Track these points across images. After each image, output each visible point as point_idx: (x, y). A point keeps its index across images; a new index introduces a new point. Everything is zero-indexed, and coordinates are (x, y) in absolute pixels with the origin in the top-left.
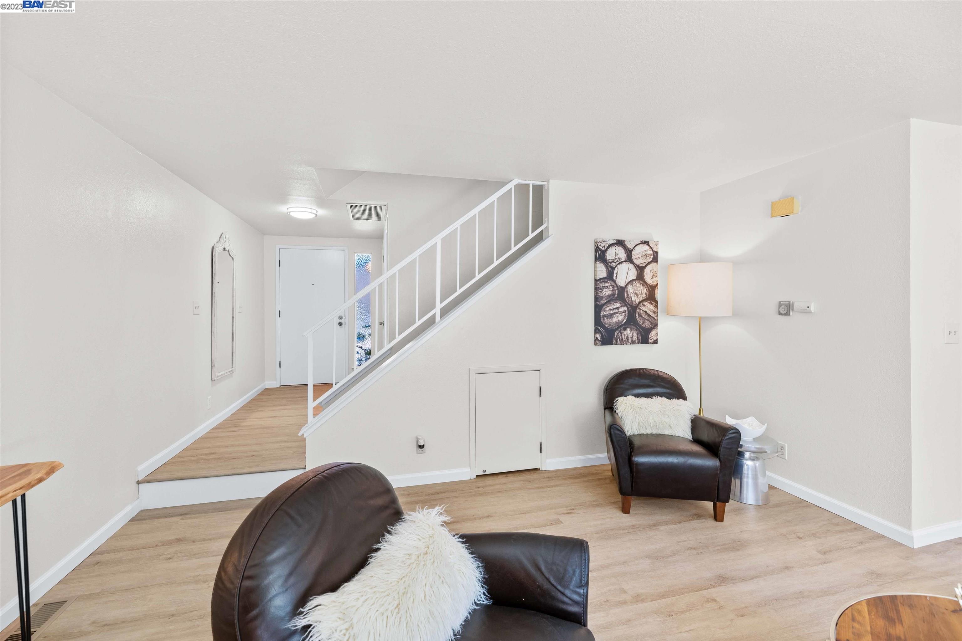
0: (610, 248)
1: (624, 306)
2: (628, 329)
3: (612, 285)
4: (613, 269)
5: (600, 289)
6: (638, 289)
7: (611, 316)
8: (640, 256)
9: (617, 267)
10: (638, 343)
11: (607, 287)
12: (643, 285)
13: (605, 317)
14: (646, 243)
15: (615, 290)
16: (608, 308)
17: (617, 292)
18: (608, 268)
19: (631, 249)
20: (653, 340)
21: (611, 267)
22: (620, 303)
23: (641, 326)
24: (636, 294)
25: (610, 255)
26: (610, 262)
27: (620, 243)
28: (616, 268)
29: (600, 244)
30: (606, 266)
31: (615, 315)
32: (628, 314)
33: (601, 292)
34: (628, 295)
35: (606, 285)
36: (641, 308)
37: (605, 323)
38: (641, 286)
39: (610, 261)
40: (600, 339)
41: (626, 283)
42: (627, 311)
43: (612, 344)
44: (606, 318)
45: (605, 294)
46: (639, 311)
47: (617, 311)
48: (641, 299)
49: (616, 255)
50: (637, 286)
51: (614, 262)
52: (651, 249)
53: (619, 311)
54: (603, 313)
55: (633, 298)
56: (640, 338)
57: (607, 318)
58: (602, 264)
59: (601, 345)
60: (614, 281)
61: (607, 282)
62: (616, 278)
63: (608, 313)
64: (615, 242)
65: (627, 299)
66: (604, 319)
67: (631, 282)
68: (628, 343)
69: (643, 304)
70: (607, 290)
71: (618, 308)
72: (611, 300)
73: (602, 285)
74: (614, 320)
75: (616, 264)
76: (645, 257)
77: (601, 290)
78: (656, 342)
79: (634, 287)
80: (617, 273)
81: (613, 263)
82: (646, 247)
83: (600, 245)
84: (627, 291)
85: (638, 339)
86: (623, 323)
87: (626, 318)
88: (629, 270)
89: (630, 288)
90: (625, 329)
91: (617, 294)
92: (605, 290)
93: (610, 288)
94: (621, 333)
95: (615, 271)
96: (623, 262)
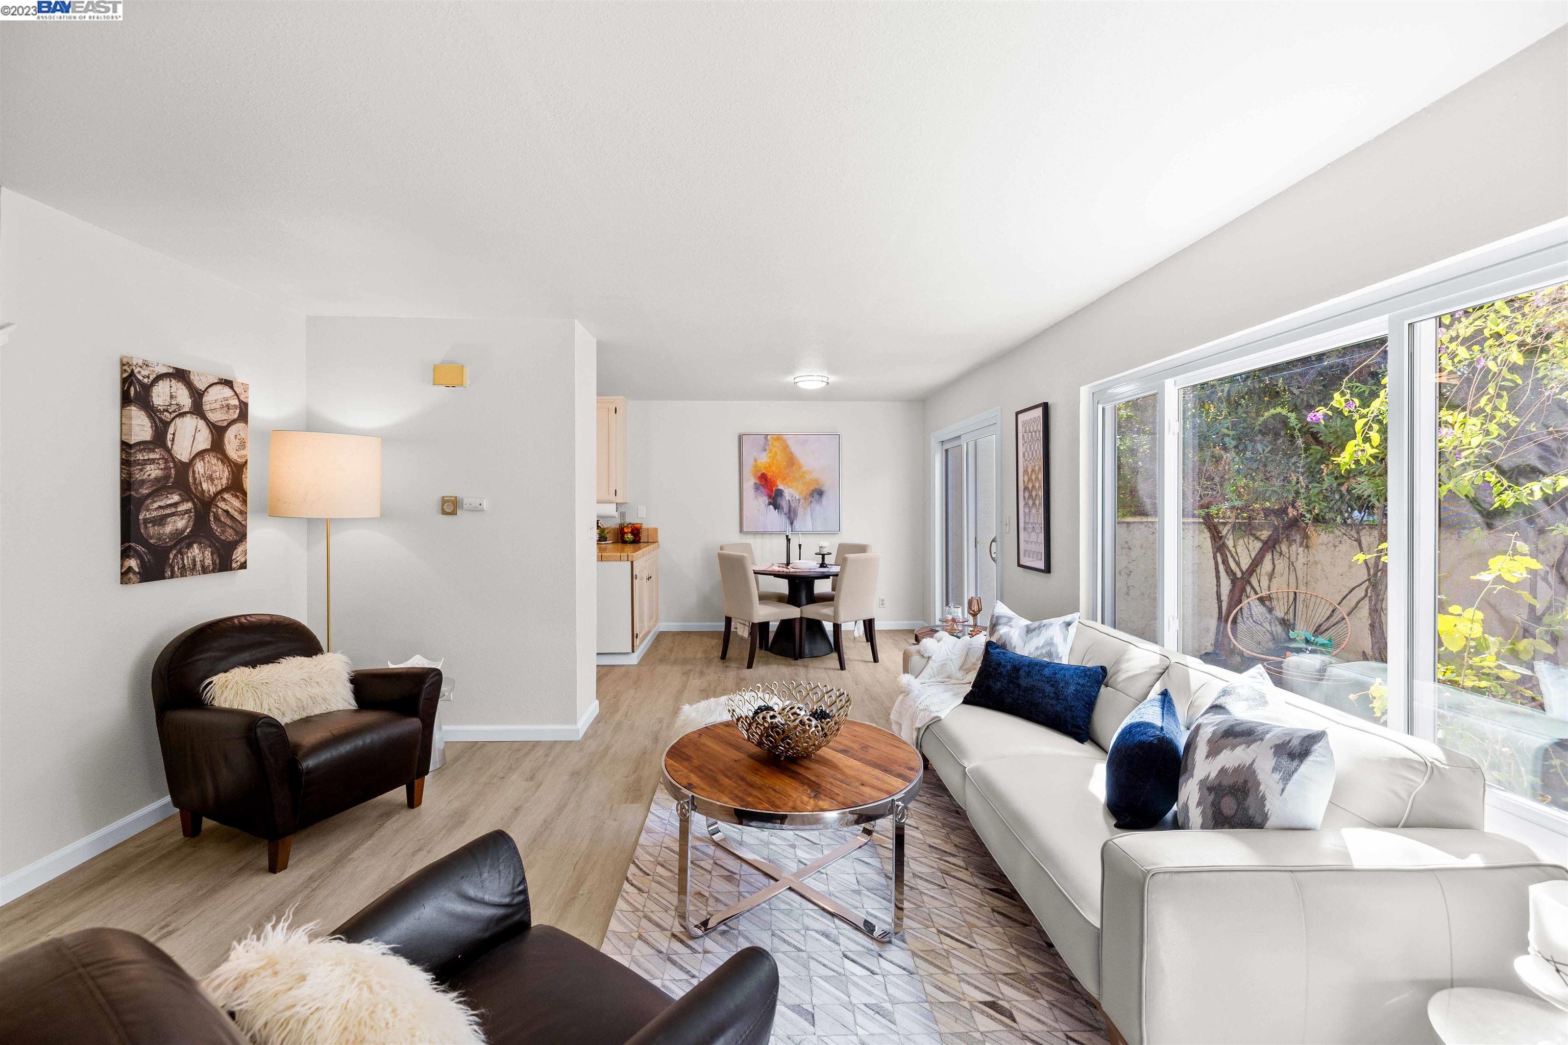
0: (161, 382)
1: (187, 501)
2: (195, 546)
3: (163, 458)
4: (167, 424)
5: (139, 464)
6: (214, 468)
7: (161, 521)
8: (217, 406)
9: (174, 422)
10: (213, 571)
11: (152, 461)
12: (222, 462)
13: (149, 523)
14: (228, 383)
15: (170, 468)
16: (155, 505)
17: (173, 471)
18: (155, 422)
19: (201, 390)
20: (239, 563)
21: (161, 420)
22: (179, 495)
23: (218, 539)
24: (211, 478)
25: (160, 395)
26: (159, 411)
27: (181, 375)
28: (173, 424)
29: (139, 369)
30: (151, 417)
31: (169, 519)
32: (195, 516)
33: (141, 470)
34: (195, 479)
35: (152, 456)
36: (218, 503)
37: (148, 535)
38: (220, 463)
39: (159, 407)
40: (137, 570)
41: (192, 455)
42: (193, 510)
43: (164, 578)
44: (150, 525)
45: (149, 475)
46: (215, 510)
47: (173, 510)
48: (219, 488)
49: (171, 397)
50: (213, 462)
51: (167, 411)
52: (236, 397)
53: (179, 510)
54: (145, 515)
55: (205, 486)
56: (218, 561)
57: (153, 526)
58: (143, 413)
59: (140, 582)
60: (169, 451)
61: (153, 451)
62: (172, 445)
63: (155, 514)
64: (171, 371)
65: (193, 487)
66: (146, 528)
67: (201, 454)
68: (194, 573)
69: (222, 497)
70: (152, 466)
71: (175, 505)
72: (161, 487)
73: (143, 456)
74: (168, 529)
75: (172, 416)
76: (226, 409)
77: (140, 467)
78: (243, 566)
79: (207, 465)
80: (174, 434)
81: (165, 413)
82: (227, 392)
83: (139, 372)
84: (194, 472)
85: (213, 564)
86: (186, 534)
87: (191, 523)
88: (198, 430)
89: (199, 467)
90: (190, 546)
91: (173, 476)
92: (148, 467)
93: (159, 464)
94: (182, 554)
95: (171, 430)
96: (186, 413)
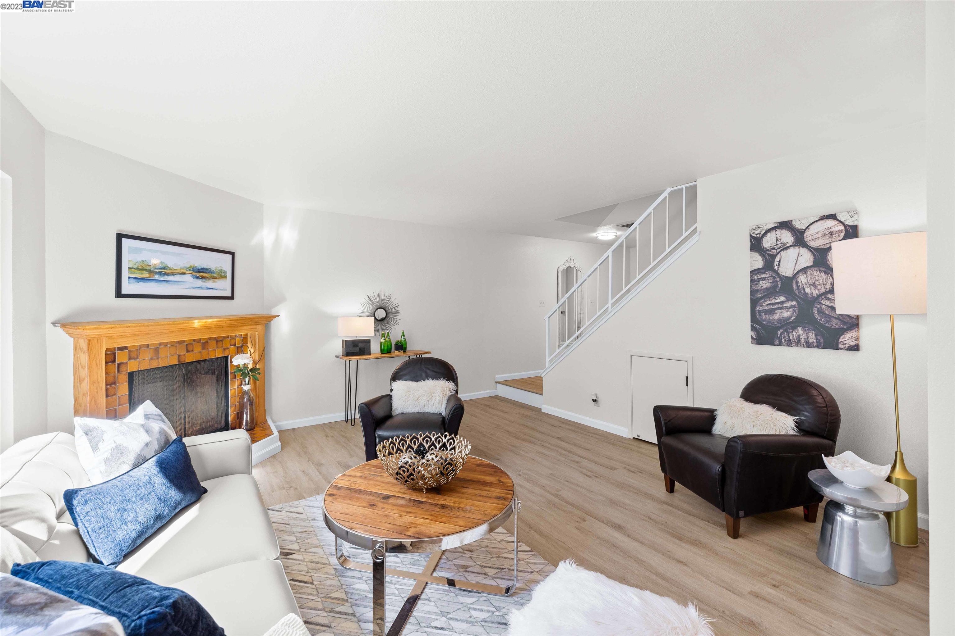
0: (769, 234)
1: (792, 300)
2: (799, 329)
3: (772, 276)
4: (774, 257)
5: (755, 282)
6: (817, 278)
7: (771, 312)
8: (819, 235)
9: (780, 254)
10: (818, 347)
11: (764, 279)
12: (825, 272)
13: (763, 312)
14: (833, 217)
15: (777, 281)
16: (766, 303)
17: (779, 283)
18: (765, 257)
19: (802, 229)
20: (847, 346)
21: (769, 255)
22: (785, 297)
23: (822, 326)
24: (814, 285)
25: (768, 242)
26: (768, 250)
27: (785, 225)
28: (778, 256)
29: (753, 231)
30: (762, 255)
31: (777, 311)
32: (799, 309)
33: (756, 284)
34: (798, 287)
35: (763, 276)
36: (822, 302)
37: (762, 319)
38: (823, 274)
39: (768, 248)
40: (755, 337)
41: (795, 272)
42: (797, 306)
43: (774, 345)
44: (763, 314)
45: (762, 287)
46: (818, 306)
47: (780, 306)
48: (823, 290)
49: (777, 240)
50: (815, 274)
51: (774, 249)
52: (840, 224)
53: (784, 306)
54: (760, 308)
55: (808, 290)
56: (822, 341)
57: (765, 314)
58: (757, 254)
59: (756, 344)
60: (776, 272)
61: (764, 273)
62: (778, 268)
63: (766, 308)
64: (776, 225)
65: (797, 292)
66: (760, 315)
67: (804, 270)
68: (799, 345)
69: (825, 297)
70: (764, 282)
71: (782, 303)
72: (770, 293)
73: (757, 277)
74: (776, 317)
75: (778, 251)
76: (829, 235)
77: (756, 283)
78: (856, 348)
79: (809, 277)
80: (779, 261)
81: (772, 251)
82: (831, 223)
83: (754, 233)
84: (797, 282)
85: (817, 342)
86: (791, 320)
87: (796, 314)
88: (800, 255)
89: (802, 278)
90: (794, 328)
91: (780, 286)
92: (761, 283)
93: (769, 280)
94: (787, 332)
95: (777, 259)
96: (789, 247)
